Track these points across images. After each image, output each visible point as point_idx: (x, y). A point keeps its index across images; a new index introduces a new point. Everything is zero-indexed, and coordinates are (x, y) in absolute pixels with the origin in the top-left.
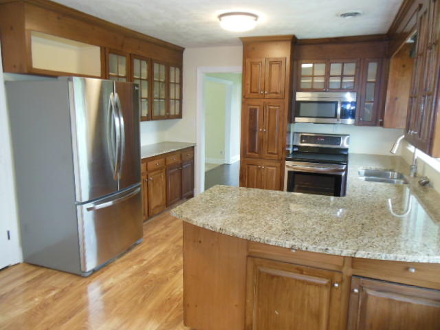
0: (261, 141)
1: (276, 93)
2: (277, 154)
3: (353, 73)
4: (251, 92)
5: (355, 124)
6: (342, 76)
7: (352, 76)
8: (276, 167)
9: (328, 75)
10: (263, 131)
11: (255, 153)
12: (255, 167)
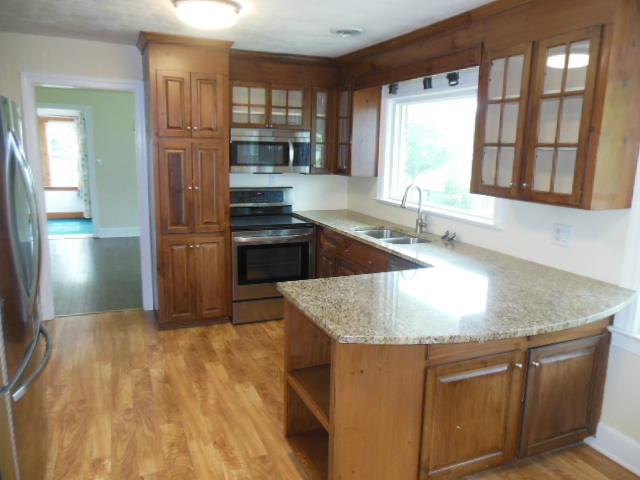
0: (191, 205)
1: (211, 129)
2: (218, 223)
3: (299, 104)
4: (169, 127)
5: (310, 173)
6: (287, 108)
7: (298, 108)
8: (218, 243)
9: (269, 106)
10: (193, 189)
11: (182, 224)
12: (183, 247)
